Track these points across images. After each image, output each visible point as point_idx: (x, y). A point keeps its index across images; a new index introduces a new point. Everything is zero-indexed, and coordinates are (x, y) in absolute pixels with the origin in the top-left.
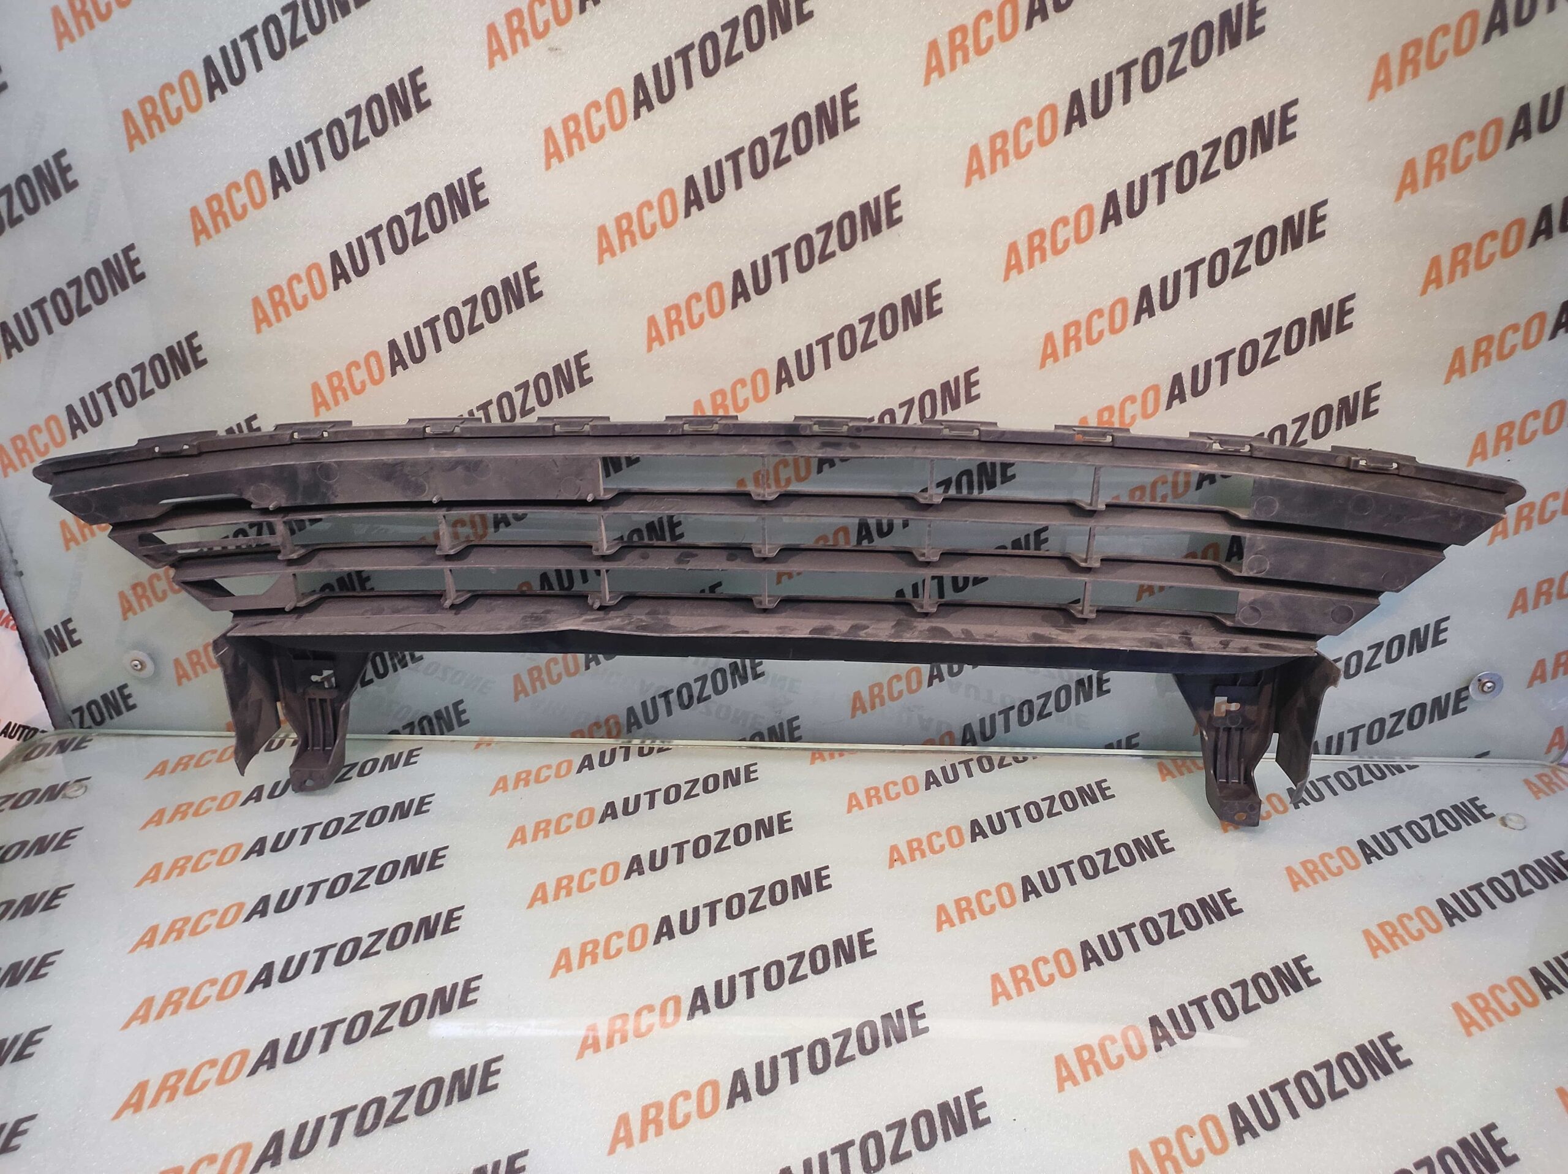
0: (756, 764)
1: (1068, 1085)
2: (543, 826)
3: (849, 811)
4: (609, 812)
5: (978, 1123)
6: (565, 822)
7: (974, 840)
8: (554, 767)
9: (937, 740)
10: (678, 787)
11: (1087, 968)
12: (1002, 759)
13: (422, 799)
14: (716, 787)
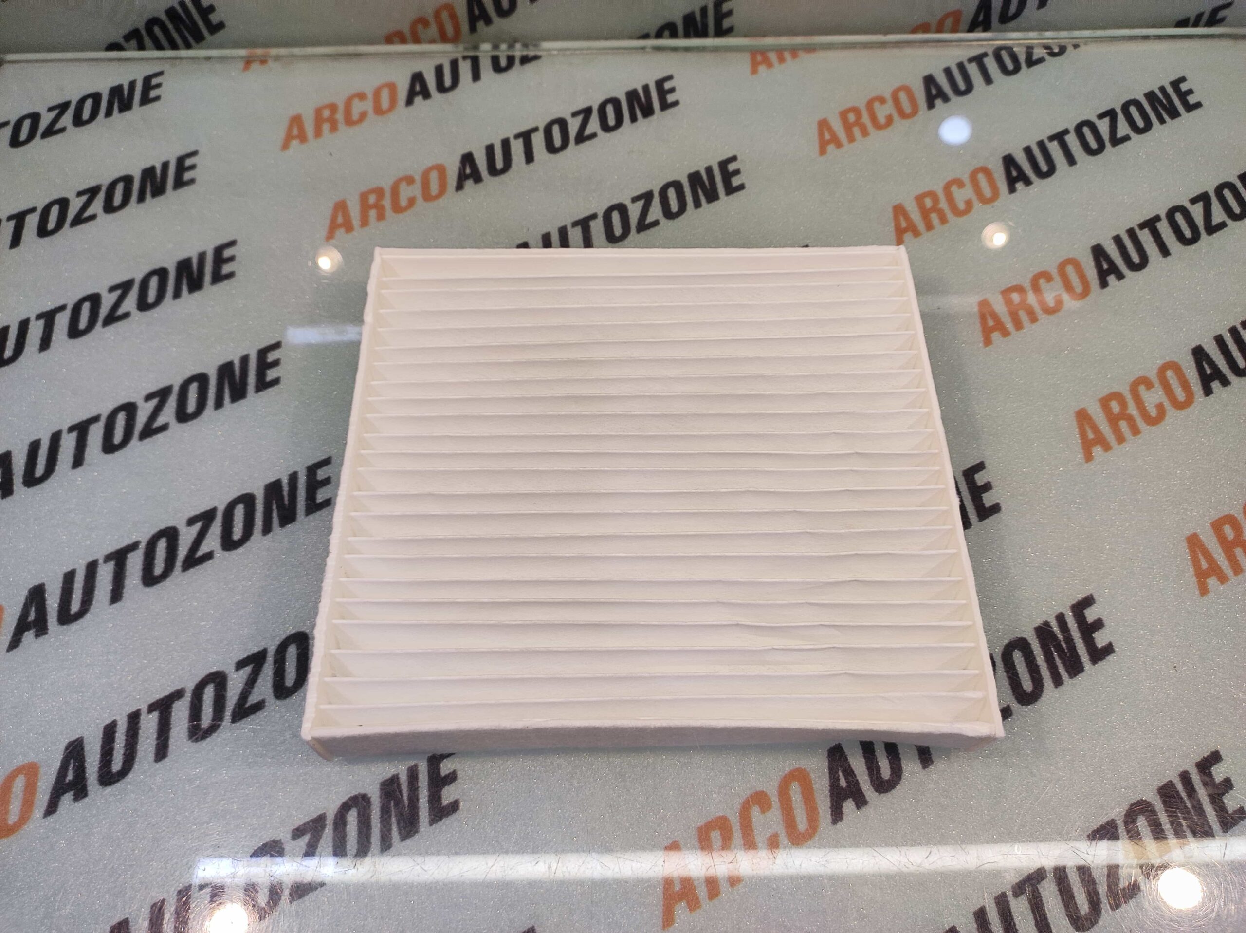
0: (670, 78)
1: (1212, 582)
2: (372, 199)
3: (823, 151)
4: (468, 171)
5: (1099, 654)
6: (406, 193)
7: (1012, 190)
8: (370, 96)
9: (934, 25)
10: (562, 123)
11: (1208, 392)
12: (1029, 50)
13: (181, 160)
14: (619, 122)
